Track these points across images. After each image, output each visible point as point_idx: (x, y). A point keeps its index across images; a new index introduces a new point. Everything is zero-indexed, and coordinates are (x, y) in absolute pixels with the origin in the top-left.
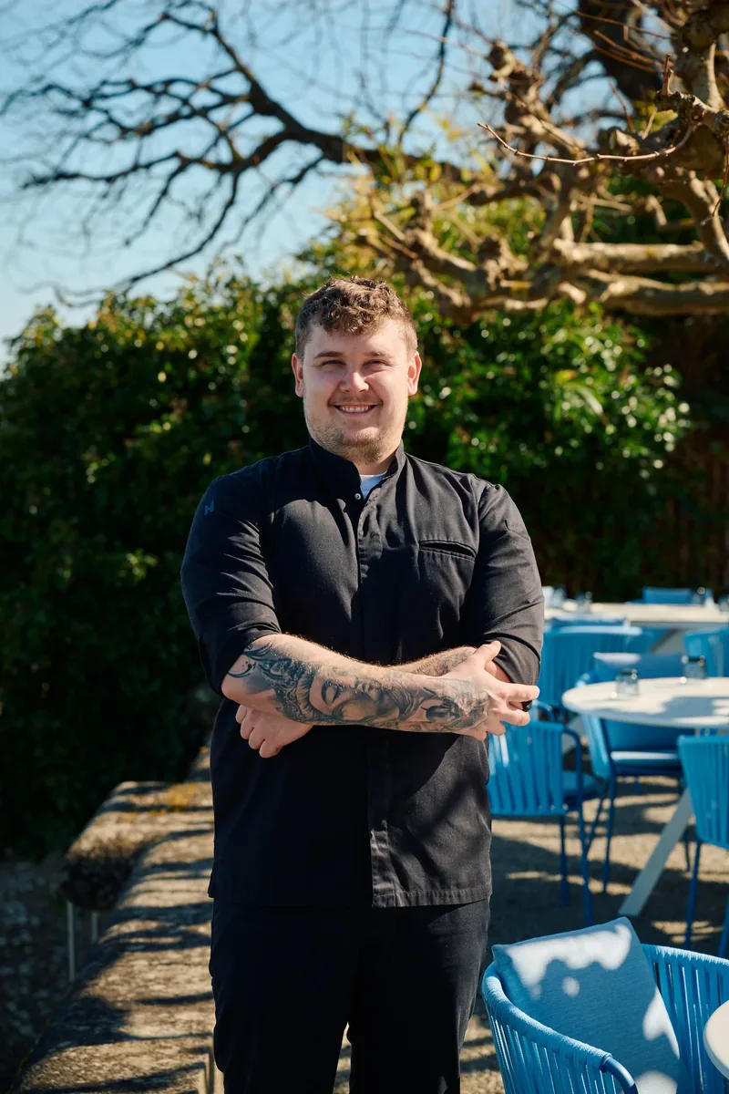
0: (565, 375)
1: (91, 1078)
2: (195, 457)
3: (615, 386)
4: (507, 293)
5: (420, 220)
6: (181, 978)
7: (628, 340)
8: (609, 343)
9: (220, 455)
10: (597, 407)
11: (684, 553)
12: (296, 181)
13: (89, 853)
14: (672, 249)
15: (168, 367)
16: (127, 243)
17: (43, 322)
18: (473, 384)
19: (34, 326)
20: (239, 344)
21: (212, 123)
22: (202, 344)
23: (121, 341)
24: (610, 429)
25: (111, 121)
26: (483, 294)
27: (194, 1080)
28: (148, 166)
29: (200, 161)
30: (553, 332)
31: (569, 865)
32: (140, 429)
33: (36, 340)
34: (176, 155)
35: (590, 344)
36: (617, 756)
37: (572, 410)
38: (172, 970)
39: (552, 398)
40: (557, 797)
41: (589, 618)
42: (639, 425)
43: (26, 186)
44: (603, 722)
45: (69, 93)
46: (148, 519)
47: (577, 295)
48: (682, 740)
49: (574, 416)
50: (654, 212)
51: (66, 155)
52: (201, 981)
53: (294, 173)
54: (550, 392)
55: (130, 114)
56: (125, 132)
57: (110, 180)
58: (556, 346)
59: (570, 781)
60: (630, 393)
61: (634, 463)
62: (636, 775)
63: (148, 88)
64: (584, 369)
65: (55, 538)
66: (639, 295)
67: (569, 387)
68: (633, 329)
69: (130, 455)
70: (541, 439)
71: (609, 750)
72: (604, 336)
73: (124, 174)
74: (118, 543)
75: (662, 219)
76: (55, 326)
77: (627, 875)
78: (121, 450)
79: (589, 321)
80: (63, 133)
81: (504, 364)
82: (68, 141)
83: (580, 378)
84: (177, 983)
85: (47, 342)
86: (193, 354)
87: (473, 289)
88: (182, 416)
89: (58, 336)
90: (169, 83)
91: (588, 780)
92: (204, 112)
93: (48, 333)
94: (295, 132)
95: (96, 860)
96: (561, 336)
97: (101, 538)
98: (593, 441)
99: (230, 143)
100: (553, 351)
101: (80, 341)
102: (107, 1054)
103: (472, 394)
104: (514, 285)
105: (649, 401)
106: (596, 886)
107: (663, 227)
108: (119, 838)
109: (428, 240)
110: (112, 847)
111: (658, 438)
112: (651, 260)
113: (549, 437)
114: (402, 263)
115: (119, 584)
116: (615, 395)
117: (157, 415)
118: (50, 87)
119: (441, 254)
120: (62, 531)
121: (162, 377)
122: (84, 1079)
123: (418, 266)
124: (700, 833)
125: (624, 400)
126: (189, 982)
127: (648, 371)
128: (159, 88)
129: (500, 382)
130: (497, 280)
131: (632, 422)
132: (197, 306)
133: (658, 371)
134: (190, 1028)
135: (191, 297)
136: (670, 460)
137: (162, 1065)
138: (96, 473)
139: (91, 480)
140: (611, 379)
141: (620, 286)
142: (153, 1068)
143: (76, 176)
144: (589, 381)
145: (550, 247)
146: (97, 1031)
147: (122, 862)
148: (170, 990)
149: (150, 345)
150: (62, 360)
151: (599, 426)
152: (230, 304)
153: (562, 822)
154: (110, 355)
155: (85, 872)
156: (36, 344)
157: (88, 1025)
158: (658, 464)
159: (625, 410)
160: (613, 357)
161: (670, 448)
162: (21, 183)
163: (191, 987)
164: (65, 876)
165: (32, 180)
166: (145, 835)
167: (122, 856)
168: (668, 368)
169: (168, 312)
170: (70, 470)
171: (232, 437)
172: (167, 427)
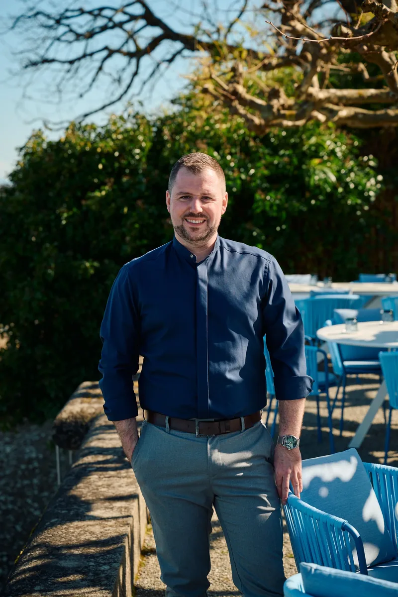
0: (316, 161)
2: (119, 209)
3: (343, 166)
4: (284, 117)
5: (236, 79)
6: (116, 484)
7: (349, 142)
8: (339, 143)
9: (132, 208)
10: (333, 178)
11: (381, 255)
12: (170, 61)
13: (66, 419)
14: (372, 91)
15: (104, 161)
16: (81, 96)
17: (36, 138)
18: (266, 167)
19: (32, 140)
20: (141, 148)
21: (125, 30)
22: (122, 149)
23: (78, 148)
24: (340, 190)
25: (71, 31)
26: (271, 117)
28: (91, 54)
29: (119, 51)
30: (309, 138)
31: (322, 421)
32: (90, 194)
33: (33, 148)
34: (106, 48)
35: (329, 144)
36: (347, 363)
37: (320, 180)
39: (309, 173)
40: (315, 386)
41: (329, 290)
42: (356, 187)
43: (26, 67)
44: (339, 346)
45: (49, 17)
46: (95, 242)
47: (322, 117)
48: (381, 354)
49: (321, 183)
50: (362, 71)
51: (47, 49)
52: (126, 486)
53: (169, 57)
54: (308, 170)
55: (81, 27)
56: (78, 37)
57: (71, 62)
58: (311, 146)
59: (322, 377)
60: (351, 170)
61: (354, 208)
62: (357, 373)
63: (90, 13)
64: (326, 158)
65: (45, 253)
66: (355, 117)
67: (320, 167)
68: (352, 136)
69: (84, 208)
70: (303, 195)
71: (343, 360)
72: (336, 140)
73: (79, 59)
74: (78, 256)
75: (366, 75)
76: (43, 141)
77: (353, 426)
78: (79, 206)
79: (328, 132)
80: (46, 38)
81: (283, 156)
82: (49, 42)
83: (323, 163)
84: (114, 487)
85: (39, 149)
86: (117, 154)
87: (266, 115)
88: (112, 187)
89: (45, 146)
90: (101, 9)
91: (331, 376)
92: (120, 25)
93: (39, 144)
94: (169, 34)
95: (70, 424)
96: (313, 140)
97: (70, 253)
98: (331, 196)
99: (135, 42)
100: (309, 149)
101: (56, 148)
102: (77, 525)
103: (266, 172)
104: (287, 112)
105: (361, 174)
106: (336, 432)
107: (367, 80)
108: (82, 411)
109: (241, 89)
110: (78, 416)
111: (366, 194)
112: (361, 97)
113: (308, 195)
114: (227, 102)
116: (343, 171)
117: (98, 187)
118: (38, 13)
119: (248, 97)
120: (49, 249)
121: (100, 166)
122: (65, 539)
123: (236, 103)
124: (391, 404)
125: (347, 174)
126: (120, 486)
127: (360, 158)
128: (96, 12)
129: (281, 166)
130: (278, 110)
131: (352, 186)
132: (118, 128)
133: (365, 158)
134: (121, 510)
135: (115, 123)
136: (373, 206)
137: (106, 530)
138: (66, 219)
139: (64, 222)
140: (340, 163)
141: (344, 112)
142: (101, 532)
143: (53, 61)
144: (329, 164)
145: (306, 92)
146: (72, 513)
147: (84, 424)
148: (110, 491)
149: (94, 149)
150: (47, 159)
151: (335, 188)
152: (136, 127)
153: (318, 399)
154: (73, 155)
155: (64, 430)
156: (33, 150)
157: (67, 510)
158: (366, 208)
159: (348, 179)
160: (341, 151)
161: (373, 199)
162: (24, 65)
163: (121, 489)
164: (54, 432)
165: (30, 63)
166: (96, 409)
167: (84, 421)
168: (371, 157)
169: (103, 132)
170: (53, 217)
171: (139, 198)
172: (104, 193)
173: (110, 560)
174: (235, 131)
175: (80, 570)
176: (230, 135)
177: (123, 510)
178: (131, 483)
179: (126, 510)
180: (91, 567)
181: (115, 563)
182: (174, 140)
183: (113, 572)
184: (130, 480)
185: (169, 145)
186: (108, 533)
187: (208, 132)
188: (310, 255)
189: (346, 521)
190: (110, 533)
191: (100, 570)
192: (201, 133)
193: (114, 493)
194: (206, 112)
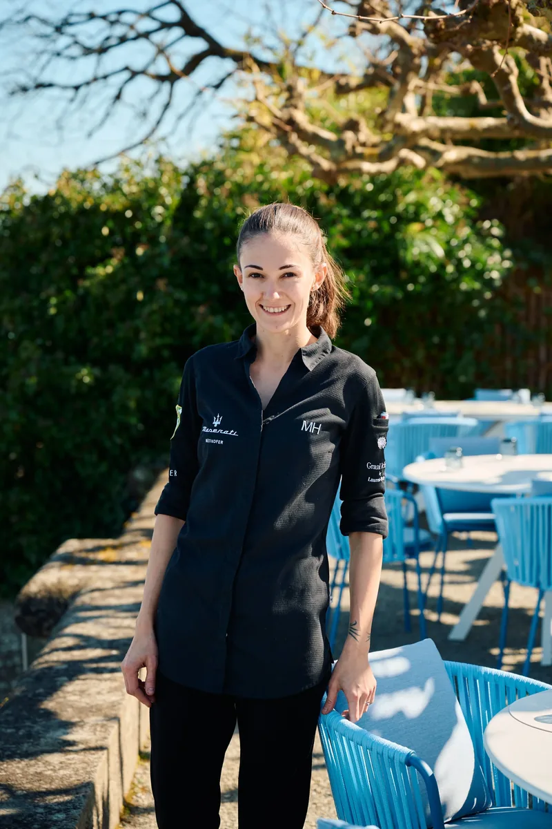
0: (415, 227)
1: (11, 771)
2: (131, 293)
3: (454, 235)
4: (361, 157)
5: (293, 101)
6: (93, 690)
7: (464, 200)
8: (449, 202)
9: (150, 291)
10: (439, 251)
11: (508, 364)
12: (217, 86)
13: (36, 594)
14: (489, 122)
15: (111, 223)
17: (15, 190)
18: (346, 234)
19: (9, 193)
20: (164, 205)
21: (153, 43)
22: (136, 206)
23: (74, 205)
24: (450, 269)
25: (76, 43)
26: (342, 157)
27: (92, 771)
28: (105, 77)
29: (143, 72)
30: (405, 194)
31: (412, 600)
32: (90, 271)
33: (9, 203)
34: (127, 68)
35: (434, 203)
36: (450, 517)
37: (420, 254)
38: (86, 684)
39: (405, 245)
40: (400, 549)
41: (431, 412)
42: (473, 265)
43: (13, 93)
44: (438, 490)
45: (44, 22)
46: (95, 340)
47: (419, 160)
48: (495, 503)
49: (423, 260)
50: (476, 94)
51: (43, 68)
52: (109, 692)
53: (216, 82)
54: (404, 240)
55: (91, 37)
56: (88, 51)
57: (77, 88)
58: (408, 205)
59: (409, 536)
60: (466, 241)
61: (470, 295)
63: (104, 17)
64: (429, 223)
65: (24, 355)
66: (467, 161)
67: (420, 236)
68: (467, 192)
69: (81, 291)
70: (397, 275)
71: (444, 511)
72: (446, 196)
73: (88, 83)
74: (72, 359)
75: (483, 99)
76: (24, 194)
77: (456, 608)
78: (74, 288)
79: (433, 185)
80: (42, 52)
81: (369, 219)
82: (45, 58)
83: (425, 229)
84: (89, 695)
85: (18, 206)
86: (129, 214)
87: (335, 154)
88: (121, 261)
89: (27, 201)
90: (120, 13)
91: (423, 535)
92: (146, 35)
93: (18, 199)
94: (216, 49)
95: (41, 601)
96: (412, 197)
97: (60, 355)
98: (437, 278)
99: (168, 59)
100: (406, 210)
101: (44, 204)
102: (27, 751)
103: (344, 242)
104: (367, 151)
105: (479, 246)
106: (433, 617)
107: (484, 106)
108: (59, 582)
109: (301, 117)
110: (54, 589)
111: (486, 276)
112: (473, 130)
113: (404, 275)
114: (283, 138)
115: (73, 390)
116: (454, 242)
117: (103, 259)
118: (28, 18)
119: (310, 128)
120: (29, 349)
121: (105, 231)
122: (5, 772)
123: (294, 138)
124: (510, 576)
125: (461, 246)
126: (99, 693)
127: (479, 224)
128: (113, 18)
129: (365, 234)
130: (354, 147)
131: (467, 263)
132: (132, 177)
133: (487, 224)
134: (95, 730)
135: (127, 170)
136: (498, 292)
137: (69, 759)
138: (56, 306)
139: (52, 311)
140: (450, 230)
141: (453, 154)
142: (61, 763)
143: (50, 85)
144: (434, 231)
145: (392, 121)
146: (21, 733)
147: (61, 600)
148: (83, 700)
149: (96, 207)
150: (29, 219)
151: (442, 266)
152: (157, 175)
153: (405, 568)
154: (66, 215)
155: (33, 609)
156: (10, 206)
157: (15, 728)
158: (488, 295)
159: (461, 254)
160: (452, 214)
161: (498, 283)
162: (10, 91)
163: (99, 697)
164: (18, 612)
165: (17, 88)
166: (80, 580)
167: (62, 596)
168: (496, 222)
169: (110, 182)
170: (35, 303)
171: (161, 276)
172: (109, 269)
173: (69, 805)
174: (301, 183)
175: (20, 819)
176: (292, 188)
177: (99, 729)
178: (116, 689)
179: (103, 730)
180: (38, 815)
181: (75, 809)
182: (212, 194)
183: (70, 824)
184: (115, 684)
185: (203, 202)
186: (71, 764)
187: (261, 184)
188: (407, 363)
189: (413, 751)
190: (75, 763)
191: (50, 820)
192: (250, 185)
193: (88, 704)
194: (259, 155)
